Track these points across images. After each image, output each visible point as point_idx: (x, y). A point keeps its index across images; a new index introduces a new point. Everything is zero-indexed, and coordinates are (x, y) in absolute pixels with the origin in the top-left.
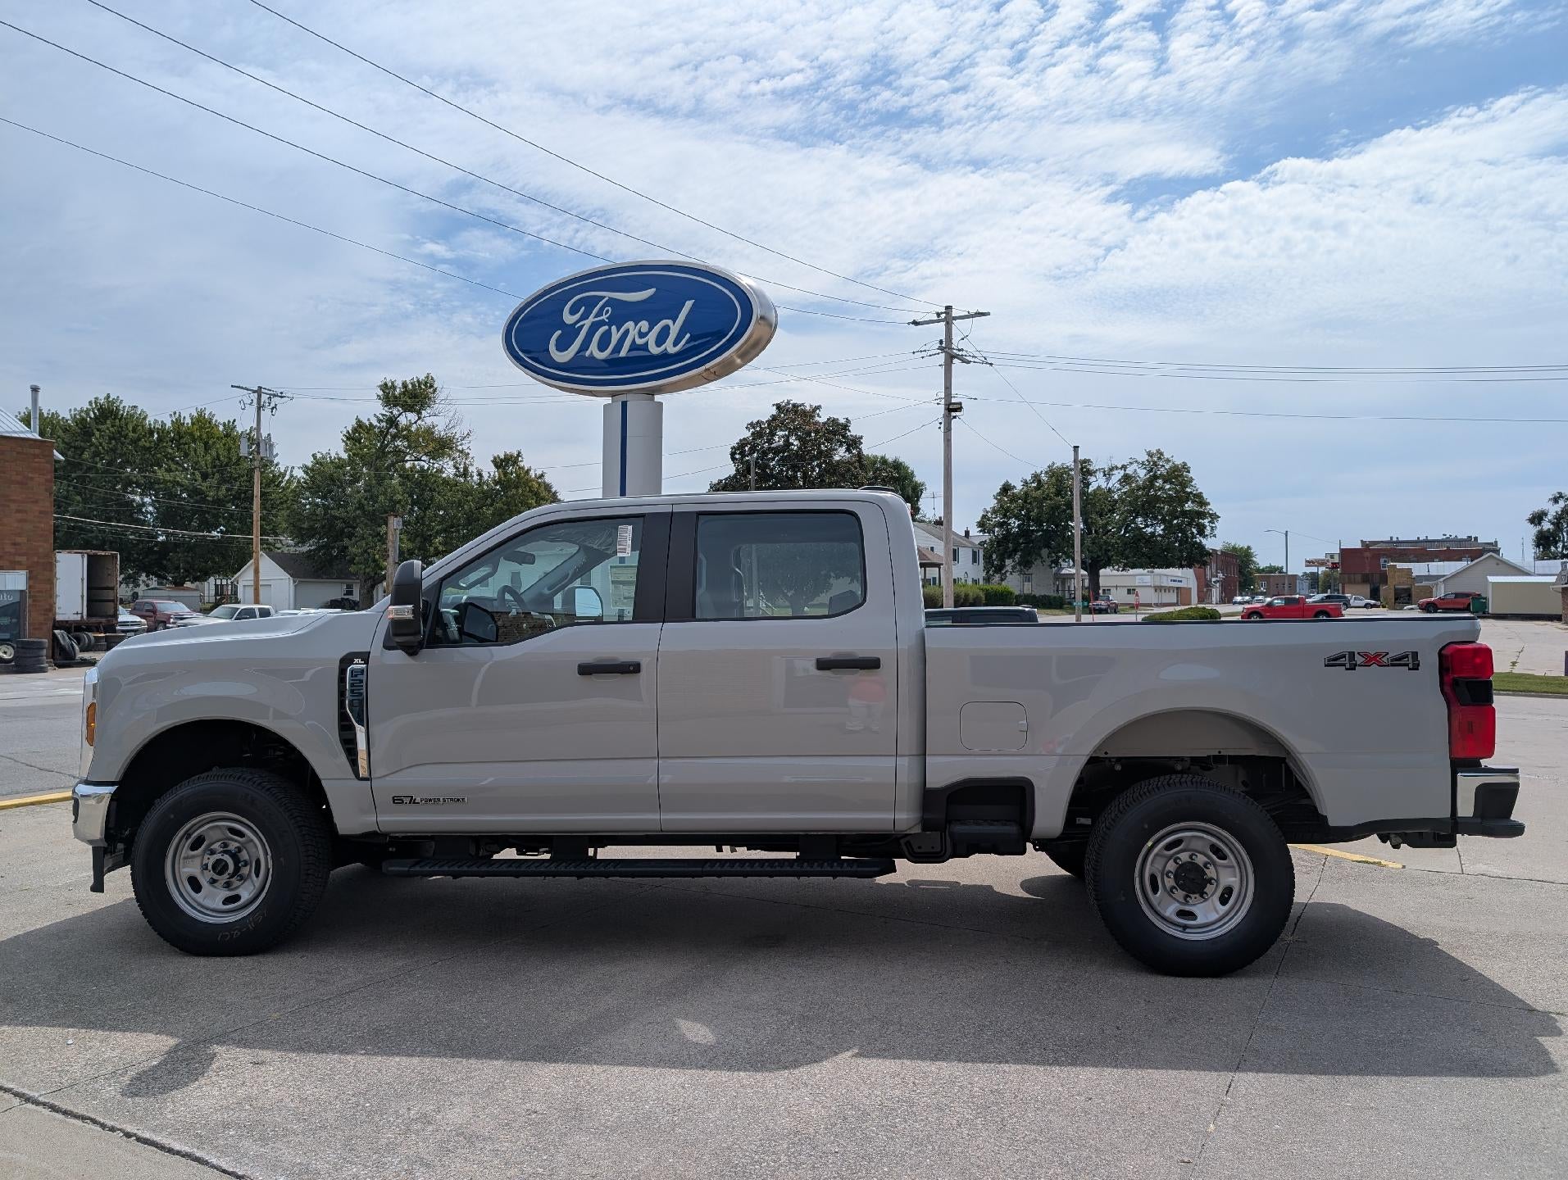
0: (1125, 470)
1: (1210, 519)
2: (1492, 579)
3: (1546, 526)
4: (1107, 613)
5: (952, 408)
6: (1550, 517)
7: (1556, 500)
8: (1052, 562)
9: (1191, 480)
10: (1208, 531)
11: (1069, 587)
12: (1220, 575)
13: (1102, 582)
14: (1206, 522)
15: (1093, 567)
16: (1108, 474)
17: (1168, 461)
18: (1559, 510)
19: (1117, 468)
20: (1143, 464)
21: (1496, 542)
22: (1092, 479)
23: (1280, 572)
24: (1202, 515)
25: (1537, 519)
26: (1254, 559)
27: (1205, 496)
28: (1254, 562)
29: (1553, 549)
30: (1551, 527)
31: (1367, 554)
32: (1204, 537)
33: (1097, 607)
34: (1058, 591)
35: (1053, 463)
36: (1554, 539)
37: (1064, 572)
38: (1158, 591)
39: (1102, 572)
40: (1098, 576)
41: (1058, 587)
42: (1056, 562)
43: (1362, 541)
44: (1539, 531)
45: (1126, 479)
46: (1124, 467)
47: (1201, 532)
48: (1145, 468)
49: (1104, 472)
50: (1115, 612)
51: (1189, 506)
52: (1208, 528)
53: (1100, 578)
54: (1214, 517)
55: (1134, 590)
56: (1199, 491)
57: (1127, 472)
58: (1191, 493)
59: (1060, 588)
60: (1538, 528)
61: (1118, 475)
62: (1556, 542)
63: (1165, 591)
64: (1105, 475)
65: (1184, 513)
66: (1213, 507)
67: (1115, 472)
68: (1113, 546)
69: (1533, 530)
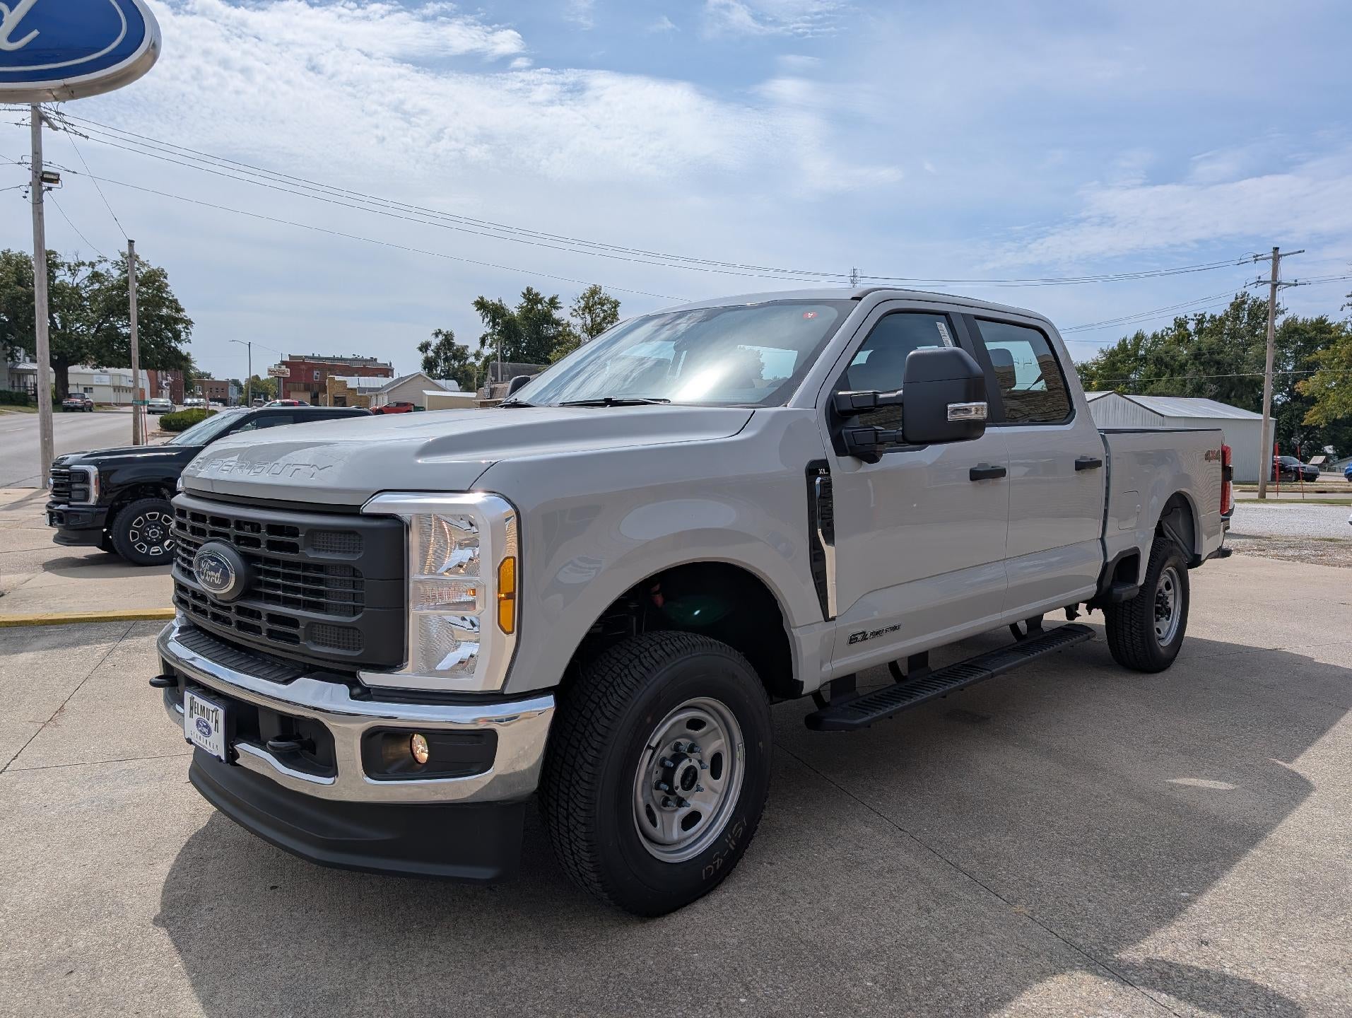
0: (93, 268)
1: (184, 325)
2: (428, 393)
3: (430, 354)
4: (84, 411)
5: (43, 179)
6: (432, 347)
7: (437, 335)
8: (8, 355)
9: (167, 285)
10: (183, 335)
11: (25, 383)
12: (169, 378)
13: (71, 380)
14: (180, 327)
15: (61, 364)
16: (73, 270)
17: (144, 265)
18: (439, 342)
19: (83, 264)
20: (117, 264)
21: (391, 364)
22: (58, 273)
23: (208, 378)
24: (177, 321)
25: (424, 347)
26: (193, 365)
27: (180, 302)
28: (194, 368)
29: (435, 372)
30: (433, 355)
31: (303, 367)
32: (180, 342)
33: (72, 405)
34: (13, 386)
35: (9, 251)
36: (435, 363)
37: (21, 366)
38: (117, 390)
39: (71, 369)
40: (66, 373)
41: (13, 382)
42: (12, 355)
43: (289, 355)
44: (425, 358)
45: (96, 277)
46: (92, 265)
47: (177, 336)
48: (119, 269)
49: (69, 267)
50: (91, 411)
51: (164, 311)
52: (183, 334)
53: (69, 375)
54: (188, 323)
55: (92, 388)
56: (175, 298)
57: (96, 270)
58: (167, 298)
59: (16, 384)
60: (425, 355)
61: (85, 272)
62: (437, 366)
63: (125, 391)
64: (70, 270)
65: (161, 318)
66: (187, 314)
67: (81, 268)
68: (86, 343)
69: (421, 357)
